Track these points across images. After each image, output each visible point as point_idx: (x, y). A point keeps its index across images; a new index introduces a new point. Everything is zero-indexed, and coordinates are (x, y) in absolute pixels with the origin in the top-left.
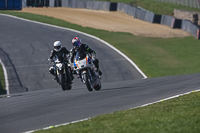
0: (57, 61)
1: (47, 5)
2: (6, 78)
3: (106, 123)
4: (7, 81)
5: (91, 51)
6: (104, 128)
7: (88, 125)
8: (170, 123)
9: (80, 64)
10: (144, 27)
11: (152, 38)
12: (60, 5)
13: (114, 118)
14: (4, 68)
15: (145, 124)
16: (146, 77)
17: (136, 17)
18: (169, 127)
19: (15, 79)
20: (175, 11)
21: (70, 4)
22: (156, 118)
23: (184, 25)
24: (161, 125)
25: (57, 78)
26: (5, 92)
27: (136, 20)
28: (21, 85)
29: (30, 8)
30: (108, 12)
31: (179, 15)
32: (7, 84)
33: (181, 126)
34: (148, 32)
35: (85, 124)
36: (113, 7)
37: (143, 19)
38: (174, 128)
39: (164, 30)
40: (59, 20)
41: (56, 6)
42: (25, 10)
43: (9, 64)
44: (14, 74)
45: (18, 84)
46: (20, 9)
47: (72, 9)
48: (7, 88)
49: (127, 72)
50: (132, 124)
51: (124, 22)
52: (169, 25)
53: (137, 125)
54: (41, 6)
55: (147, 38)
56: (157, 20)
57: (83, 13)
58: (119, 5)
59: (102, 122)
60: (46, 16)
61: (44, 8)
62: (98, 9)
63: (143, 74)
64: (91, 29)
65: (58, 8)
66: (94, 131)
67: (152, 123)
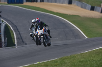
0: (34, 30)
2: (15, 38)
3: (66, 61)
4: (16, 40)
5: (46, 25)
6: (65, 63)
7: (57, 62)
8: (99, 61)
9: (40, 32)
10: (86, 12)
11: (90, 18)
12: (43, 1)
13: (71, 58)
14: (14, 33)
15: (86, 61)
16: (87, 38)
17: (82, 7)
18: (98, 63)
19: (20, 38)
22: (92, 58)
24: (95, 62)
25: (34, 39)
26: (15, 45)
27: (82, 9)
28: (23, 42)
29: (28, 3)
30: (68, 5)
32: (16, 41)
34: (88, 15)
35: (55, 61)
37: (85, 8)
39: (96, 14)
40: (43, 9)
41: (41, 2)
42: (25, 4)
43: (17, 31)
44: (19, 36)
45: (21, 41)
46: (23, 3)
47: (49, 3)
48: (16, 43)
49: (77, 35)
50: (80, 61)
51: (76, 10)
52: (99, 11)
53: (82, 62)
55: (88, 18)
58: (73, 1)
59: (64, 60)
60: (36, 7)
61: (35, 3)
62: (62, 3)
63: (85, 36)
64: (59, 13)
65: (42, 3)
66: (60, 65)
67: (89, 61)
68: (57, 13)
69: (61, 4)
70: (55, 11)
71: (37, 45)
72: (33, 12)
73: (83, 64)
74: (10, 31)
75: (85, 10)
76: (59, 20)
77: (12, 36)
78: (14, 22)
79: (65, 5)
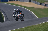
0: (15, 14)
1: (14, 1)
2: (4, 18)
3: (28, 28)
4: (4, 19)
6: (28, 30)
7: (24, 29)
8: (44, 28)
9: (19, 15)
10: (37, 6)
11: (39, 9)
12: (17, 1)
13: (30, 27)
15: (38, 29)
17: (36, 4)
18: (43, 29)
19: (6, 18)
20: (45, 2)
21: (20, 1)
22: (40, 27)
23: (47, 6)
24: (42, 29)
25: (15, 18)
26: (4, 21)
28: (8, 20)
29: (10, 2)
30: (29, 3)
31: (46, 3)
32: (5, 19)
33: (46, 29)
34: (38, 7)
35: (23, 29)
36: (30, 1)
38: (45, 29)
39: (42, 7)
40: (17, 4)
41: (16, 1)
42: (9, 2)
43: (5, 15)
45: (7, 19)
49: (33, 17)
50: (35, 29)
51: (33, 5)
52: (44, 6)
53: (36, 29)
54: (13, 1)
55: (38, 9)
56: (41, 4)
57: (23, 3)
58: (31, 1)
59: (27, 28)
60: (14, 4)
61: (13, 2)
62: (26, 2)
63: (37, 17)
64: (25, 6)
66: (25, 30)
67: (39, 28)
71: (16, 21)
72: (12, 6)
73: (36, 30)
74: (2, 15)
75: (37, 5)
76: (25, 9)
77: (3, 17)
78: (4, 10)
79: (28, 2)
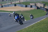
8: (33, 30)
11: (26, 11)
13: (20, 31)
16: (26, 21)
17: (21, 7)
22: (30, 30)
23: (33, 7)
31: (31, 4)
37: (23, 7)
51: (19, 8)
52: (29, 7)
56: (26, 6)
64: (11, 11)
65: (2, 8)
68: (10, 11)
69: (11, 7)
70: (9, 11)
75: (23, 8)
